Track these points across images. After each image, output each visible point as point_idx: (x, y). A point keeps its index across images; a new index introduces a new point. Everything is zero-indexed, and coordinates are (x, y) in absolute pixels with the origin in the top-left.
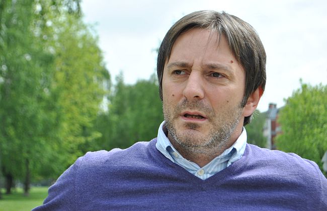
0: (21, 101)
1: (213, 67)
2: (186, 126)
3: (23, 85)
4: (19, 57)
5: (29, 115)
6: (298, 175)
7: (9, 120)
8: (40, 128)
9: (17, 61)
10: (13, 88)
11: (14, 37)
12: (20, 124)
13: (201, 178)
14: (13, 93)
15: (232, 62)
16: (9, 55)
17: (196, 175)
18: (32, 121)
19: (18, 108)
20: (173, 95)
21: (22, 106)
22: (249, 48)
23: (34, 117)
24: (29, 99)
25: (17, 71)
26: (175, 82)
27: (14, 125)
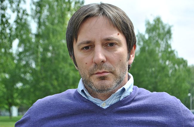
0: (60, 66)
1: (108, 40)
2: (99, 79)
3: (61, 57)
4: (59, 41)
5: (65, 73)
6: (164, 104)
7: (54, 77)
8: (71, 81)
9: (58, 44)
10: (56, 59)
11: (56, 30)
12: (60, 79)
13: (104, 108)
14: (56, 61)
15: (118, 34)
16: (53, 40)
17: (101, 106)
18: (66, 77)
19: (59, 70)
20: (86, 63)
21: (61, 69)
22: (124, 23)
23: (68, 74)
24: (65, 65)
25: (58, 49)
26: (85, 55)
27: (57, 79)
